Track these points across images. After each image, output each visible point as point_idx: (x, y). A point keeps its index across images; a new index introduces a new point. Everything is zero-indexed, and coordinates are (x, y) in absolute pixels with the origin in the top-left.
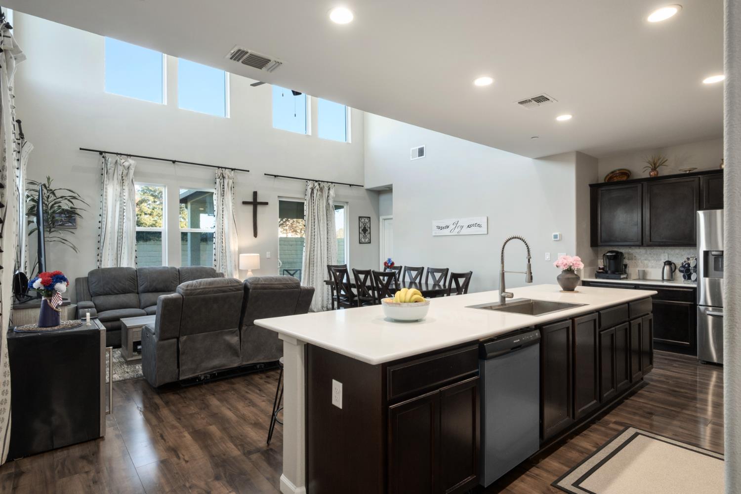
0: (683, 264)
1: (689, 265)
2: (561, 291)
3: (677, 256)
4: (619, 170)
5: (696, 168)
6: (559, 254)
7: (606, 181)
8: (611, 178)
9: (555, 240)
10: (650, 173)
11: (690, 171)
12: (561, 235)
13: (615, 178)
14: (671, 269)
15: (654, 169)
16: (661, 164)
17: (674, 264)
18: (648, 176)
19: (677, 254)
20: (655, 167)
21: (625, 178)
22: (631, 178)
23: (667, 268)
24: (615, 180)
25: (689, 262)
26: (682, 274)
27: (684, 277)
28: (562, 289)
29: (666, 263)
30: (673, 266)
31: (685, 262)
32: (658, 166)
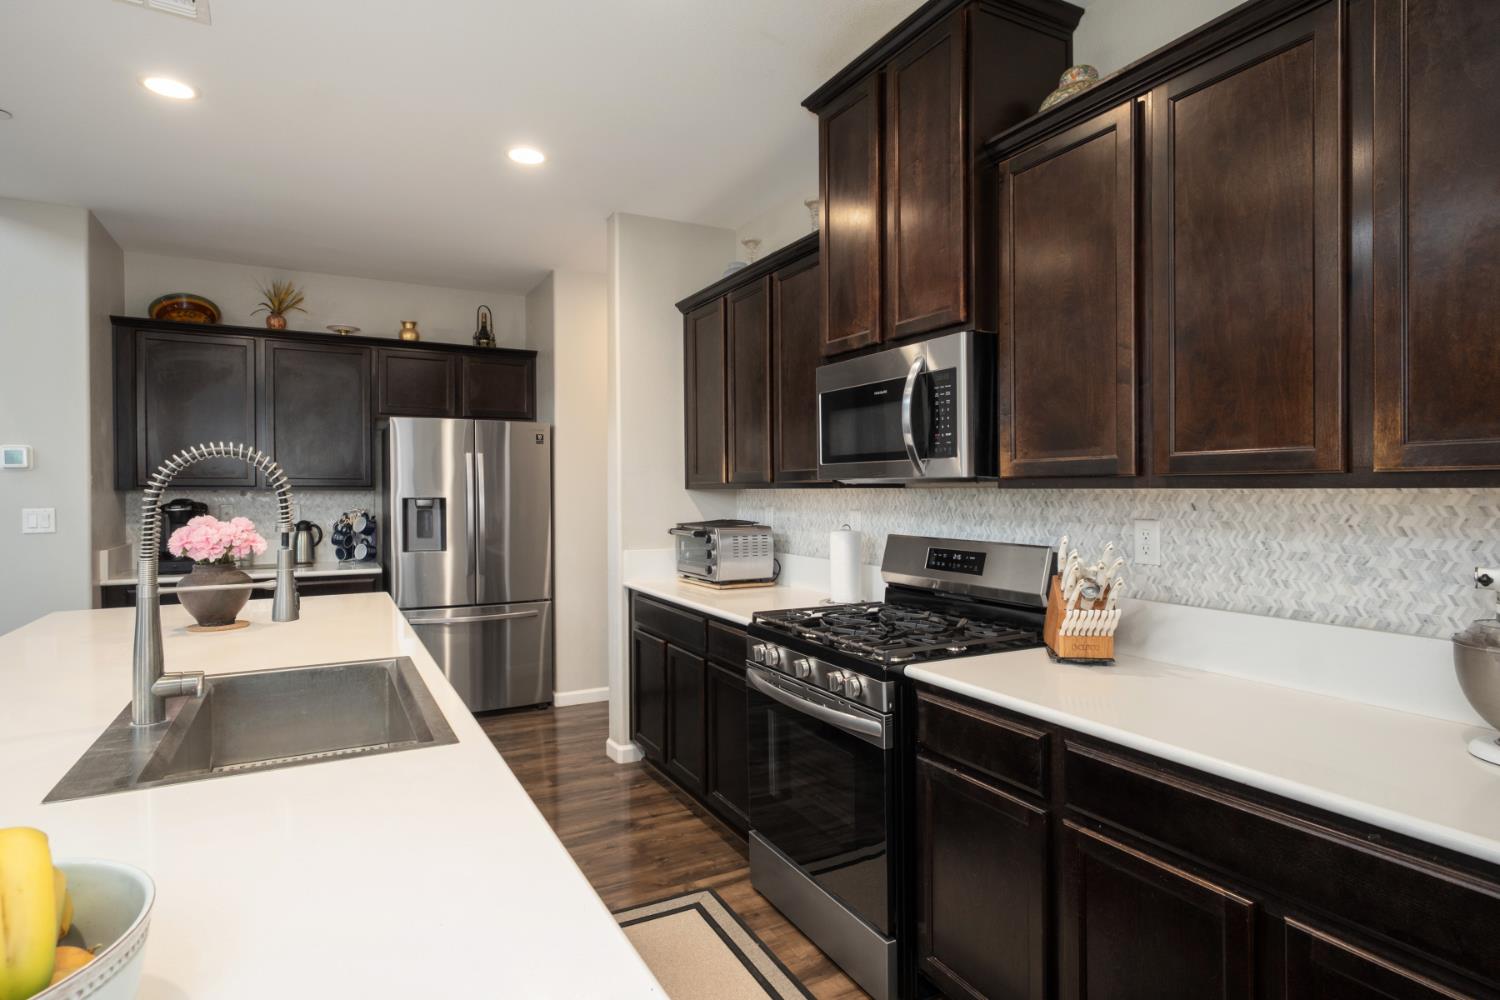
0: (336, 526)
1: (350, 527)
2: (191, 627)
3: (319, 509)
4: (190, 296)
5: (358, 330)
6: (25, 511)
7: (154, 317)
8: (164, 311)
9: (6, 468)
10: (268, 319)
11: (347, 332)
12: (34, 455)
13: (174, 315)
14: (311, 538)
15: (278, 312)
16: (292, 306)
17: (318, 527)
18: (263, 325)
19: (318, 506)
20: (279, 309)
21: (201, 319)
22: (218, 323)
23: (303, 537)
24: (176, 317)
25: (350, 522)
26: (335, 547)
27: (339, 554)
28: (195, 622)
29: (302, 526)
30: (315, 530)
31: (342, 521)
32: (287, 308)
